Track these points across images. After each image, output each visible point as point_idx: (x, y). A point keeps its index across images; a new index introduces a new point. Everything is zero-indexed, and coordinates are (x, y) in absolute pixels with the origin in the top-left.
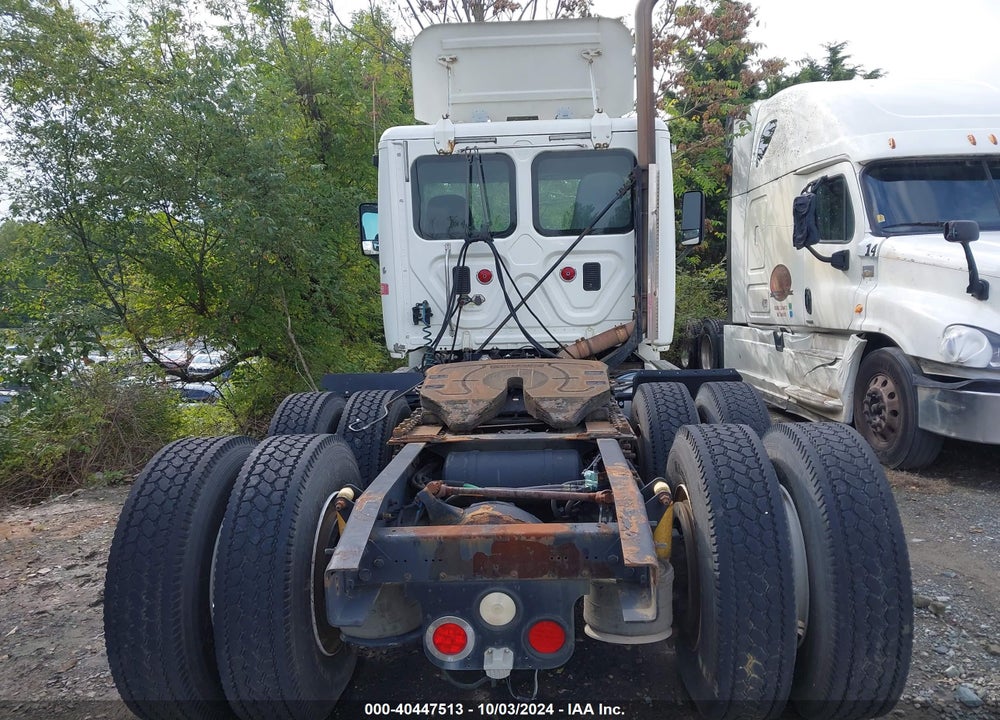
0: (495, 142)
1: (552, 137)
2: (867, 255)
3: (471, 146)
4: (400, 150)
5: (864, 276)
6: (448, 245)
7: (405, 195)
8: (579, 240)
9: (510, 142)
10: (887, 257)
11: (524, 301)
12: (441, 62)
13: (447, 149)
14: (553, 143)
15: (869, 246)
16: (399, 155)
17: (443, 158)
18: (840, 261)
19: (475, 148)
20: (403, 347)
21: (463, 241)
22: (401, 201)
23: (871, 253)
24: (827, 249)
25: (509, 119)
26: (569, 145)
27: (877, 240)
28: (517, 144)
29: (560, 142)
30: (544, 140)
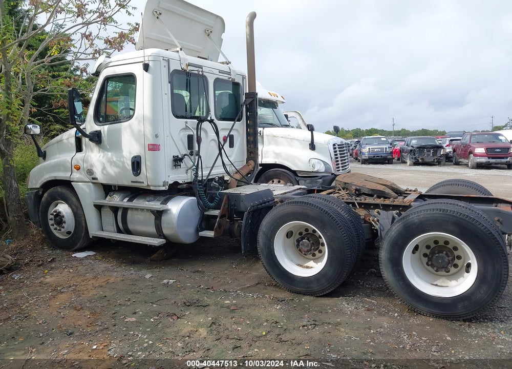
0: (202, 69)
1: (220, 72)
3: (197, 69)
4: (166, 63)
6: (187, 122)
7: (168, 90)
8: (235, 123)
9: (206, 70)
10: (268, 136)
12: (155, 13)
13: (185, 68)
14: (220, 74)
16: (165, 66)
17: (183, 72)
20: (168, 182)
21: (197, 121)
22: (166, 94)
23: (259, 134)
25: (198, 57)
26: (225, 77)
27: (261, 129)
28: (209, 72)
29: (222, 74)
30: (217, 72)
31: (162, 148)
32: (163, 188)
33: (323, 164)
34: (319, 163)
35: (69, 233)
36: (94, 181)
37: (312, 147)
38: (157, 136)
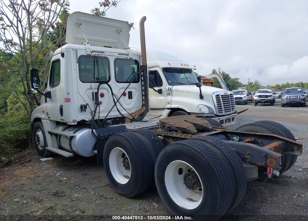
0: (104, 53)
1: (119, 54)
2: (169, 90)
3: (97, 53)
4: (74, 52)
5: (168, 95)
6: (91, 85)
7: (76, 67)
8: (130, 84)
9: (108, 54)
10: (175, 90)
11: (118, 101)
12: (76, 24)
13: (90, 54)
14: (120, 56)
15: (169, 88)
16: (74, 54)
17: (88, 56)
18: (160, 92)
19: (98, 54)
20: (76, 120)
21: (98, 84)
22: (75, 69)
23: (170, 90)
24: (157, 88)
25: (104, 47)
26: (124, 57)
27: (171, 87)
28: (110, 55)
29: (121, 56)
30: (117, 55)
31: (71, 100)
32: (74, 124)
33: (207, 108)
34: (204, 108)
35: (42, 146)
36: (49, 119)
37: (201, 97)
38: (68, 94)
